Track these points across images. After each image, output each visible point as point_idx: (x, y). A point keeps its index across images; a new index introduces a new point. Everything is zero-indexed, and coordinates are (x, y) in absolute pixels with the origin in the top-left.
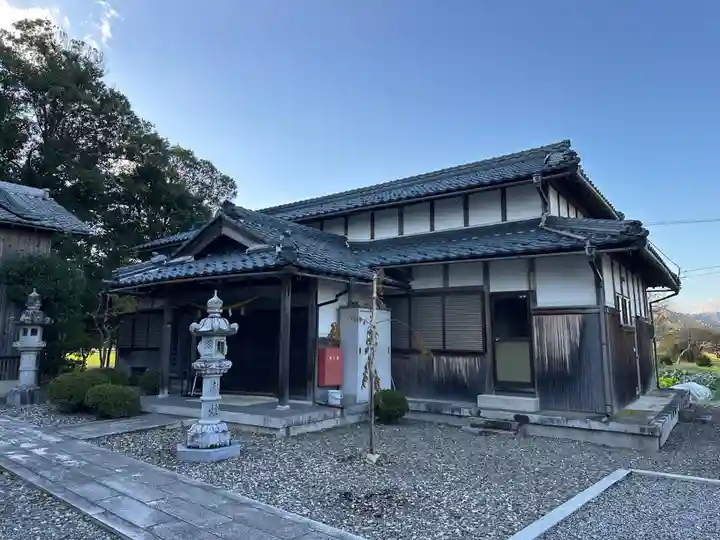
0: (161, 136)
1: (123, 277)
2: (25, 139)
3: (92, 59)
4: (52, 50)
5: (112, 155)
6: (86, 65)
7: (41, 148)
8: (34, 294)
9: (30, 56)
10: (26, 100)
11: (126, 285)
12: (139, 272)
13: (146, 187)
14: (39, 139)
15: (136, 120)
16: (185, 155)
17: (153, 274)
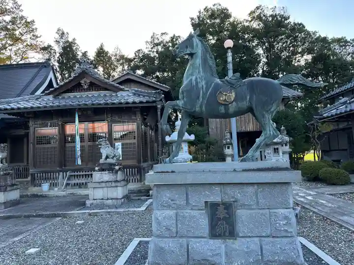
0: (323, 36)
1: (325, 113)
2: (260, 62)
3: (282, 13)
4: (264, 18)
5: (300, 55)
6: (280, 17)
7: (267, 63)
8: (283, 128)
9: (255, 25)
10: (257, 45)
11: (328, 117)
12: (334, 109)
13: (320, 66)
14: (265, 60)
15: (309, 33)
16: (339, 41)
17: (342, 109)
